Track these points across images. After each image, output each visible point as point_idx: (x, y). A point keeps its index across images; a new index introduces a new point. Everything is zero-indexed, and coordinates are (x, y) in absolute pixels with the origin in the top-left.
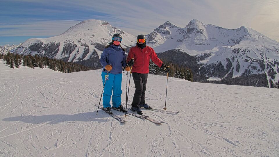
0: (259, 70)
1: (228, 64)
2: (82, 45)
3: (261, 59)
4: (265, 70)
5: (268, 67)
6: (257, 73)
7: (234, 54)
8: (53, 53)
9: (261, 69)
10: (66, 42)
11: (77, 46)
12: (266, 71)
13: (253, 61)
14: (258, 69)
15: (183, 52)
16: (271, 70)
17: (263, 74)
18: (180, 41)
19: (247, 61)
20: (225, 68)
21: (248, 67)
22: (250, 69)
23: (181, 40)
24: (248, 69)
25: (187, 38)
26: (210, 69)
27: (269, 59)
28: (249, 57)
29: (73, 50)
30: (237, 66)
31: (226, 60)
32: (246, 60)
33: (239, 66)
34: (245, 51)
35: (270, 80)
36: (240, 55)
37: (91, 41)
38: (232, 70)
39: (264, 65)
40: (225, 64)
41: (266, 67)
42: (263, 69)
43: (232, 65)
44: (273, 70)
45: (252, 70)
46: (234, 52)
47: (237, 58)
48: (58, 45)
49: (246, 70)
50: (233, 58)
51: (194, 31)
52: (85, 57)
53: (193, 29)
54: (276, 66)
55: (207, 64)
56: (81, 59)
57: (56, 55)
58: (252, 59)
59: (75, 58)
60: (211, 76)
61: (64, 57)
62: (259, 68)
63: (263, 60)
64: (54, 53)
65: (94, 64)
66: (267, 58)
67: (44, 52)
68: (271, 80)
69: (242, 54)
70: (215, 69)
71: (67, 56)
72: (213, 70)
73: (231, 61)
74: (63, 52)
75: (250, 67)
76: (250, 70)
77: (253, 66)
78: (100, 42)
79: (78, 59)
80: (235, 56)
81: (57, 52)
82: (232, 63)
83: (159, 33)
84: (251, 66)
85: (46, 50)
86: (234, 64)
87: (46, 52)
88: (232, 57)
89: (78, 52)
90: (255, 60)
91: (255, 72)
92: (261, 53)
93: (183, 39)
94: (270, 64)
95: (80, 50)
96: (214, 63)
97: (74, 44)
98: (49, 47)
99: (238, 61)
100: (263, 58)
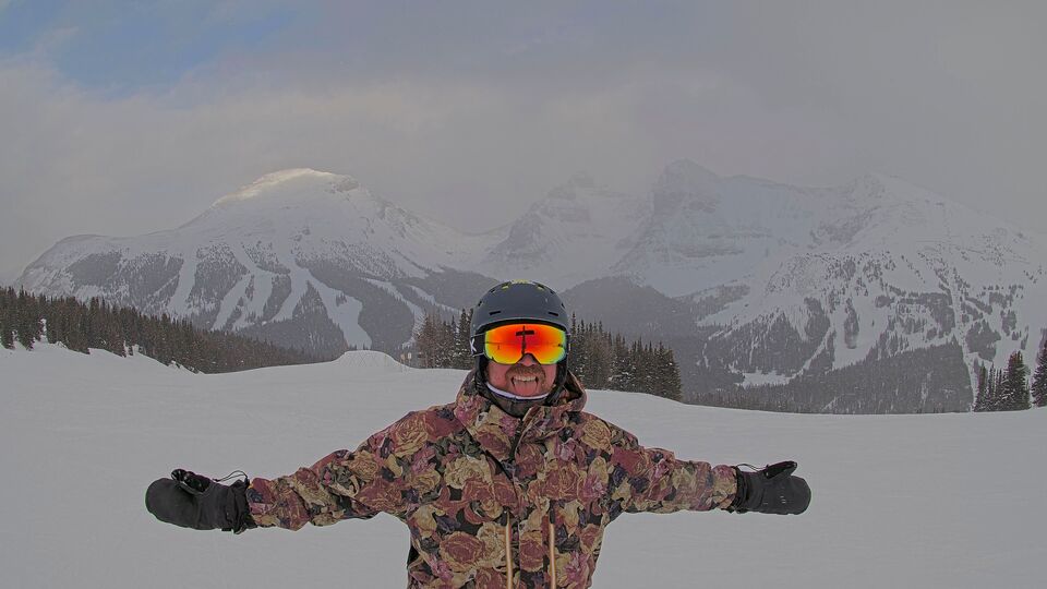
0: (931, 334)
1: (811, 319)
2: (263, 266)
3: (940, 291)
4: (954, 331)
5: (965, 319)
6: (926, 346)
7: (834, 281)
8: (158, 293)
9: (939, 328)
10: (205, 252)
11: (245, 271)
12: (960, 333)
13: (910, 302)
14: (927, 328)
15: (641, 286)
16: (978, 325)
17: (948, 345)
19: (883, 301)
20: (804, 338)
21: (891, 326)
22: (899, 330)
24: (892, 334)
26: (745, 342)
27: (968, 286)
28: (892, 288)
29: (230, 286)
30: (847, 324)
31: (805, 307)
32: (881, 298)
33: (856, 328)
34: (877, 268)
35: (976, 363)
36: (859, 281)
37: (296, 252)
38: (831, 340)
39: (951, 312)
40: (800, 321)
41: (958, 314)
42: (948, 326)
43: (827, 323)
44: (986, 326)
45: (904, 336)
46: (833, 275)
47: (846, 297)
48: (176, 264)
49: (883, 337)
50: (832, 295)
51: (682, 205)
52: (277, 311)
53: (678, 196)
54: (997, 308)
55: (735, 327)
56: (260, 320)
57: (167, 303)
58: (905, 293)
59: (237, 314)
60: (751, 370)
61: (197, 311)
62: (931, 324)
63: (945, 292)
64: (162, 296)
66: (960, 286)
67: (124, 289)
68: (980, 364)
69: (865, 280)
70: (762, 343)
71: (210, 306)
72: (756, 345)
73: (825, 307)
74: (195, 290)
75: (898, 323)
76: (899, 337)
77: (911, 321)
78: (329, 257)
80: (838, 288)
82: (829, 315)
84: (902, 321)
85: (133, 281)
86: (837, 320)
87: (130, 289)
88: (828, 292)
89: (250, 291)
90: (916, 295)
91: (916, 342)
92: (938, 265)
94: (973, 306)
95: (255, 286)
96: (760, 321)
97: (233, 263)
98: (143, 271)
99: (850, 308)
100: (945, 285)
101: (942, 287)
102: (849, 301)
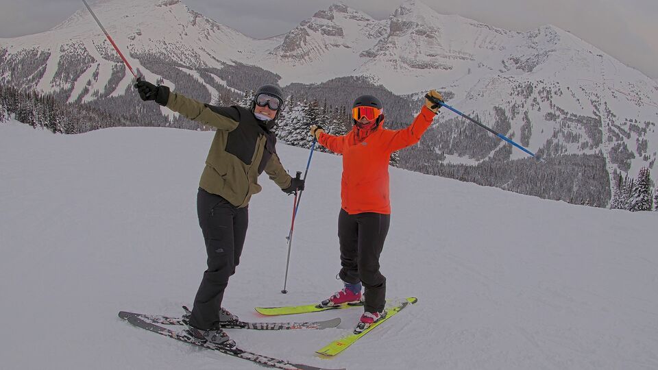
0: (584, 146)
1: (497, 121)
2: (107, 57)
3: (594, 116)
4: (601, 146)
5: (610, 139)
6: (580, 153)
7: (516, 97)
8: (31, 77)
9: (590, 141)
10: (66, 48)
11: (93, 60)
12: (605, 148)
13: (570, 120)
14: (582, 141)
15: (376, 85)
16: (619, 145)
17: (596, 156)
18: (369, 54)
19: (551, 116)
20: (491, 135)
21: (555, 136)
22: (561, 139)
23: (372, 51)
24: (555, 141)
25: (391, 49)
26: (448, 132)
27: (615, 116)
28: (558, 109)
29: (83, 71)
30: (523, 129)
31: (493, 112)
32: (549, 114)
33: (530, 131)
34: (549, 92)
35: (615, 172)
36: (535, 100)
37: (130, 48)
39: (600, 132)
40: (490, 121)
41: (605, 137)
42: (597, 142)
43: (509, 127)
44: (625, 147)
45: (565, 144)
46: (516, 93)
47: (525, 109)
48: (46, 57)
49: (549, 142)
50: (514, 107)
51: (410, 31)
52: (114, 89)
53: (407, 25)
54: (634, 135)
55: (441, 121)
56: (101, 96)
57: (37, 84)
58: (567, 113)
59: (86, 91)
60: (451, 153)
61: (58, 90)
62: (585, 138)
63: (597, 118)
64: (34, 78)
65: (135, 111)
66: (608, 115)
67: (8, 75)
68: (618, 173)
69: (539, 100)
70: (460, 134)
71: (67, 86)
72: (456, 136)
73: (508, 114)
74: (58, 74)
75: (560, 134)
76: (560, 143)
77: (570, 134)
78: (154, 52)
79: (96, 94)
80: (519, 103)
81: (41, 75)
82: (511, 121)
83: (316, 30)
84: (563, 133)
85: (14, 69)
86: (516, 125)
87: (12, 75)
88: (512, 104)
89: (96, 75)
90: (575, 116)
91: (572, 149)
92: (594, 98)
93: (378, 51)
94: (617, 131)
95: (100, 71)
96: (460, 119)
97: (85, 55)
98: (23, 61)
99: (527, 118)
100: (597, 113)
101: (595, 113)
102: (526, 113)
